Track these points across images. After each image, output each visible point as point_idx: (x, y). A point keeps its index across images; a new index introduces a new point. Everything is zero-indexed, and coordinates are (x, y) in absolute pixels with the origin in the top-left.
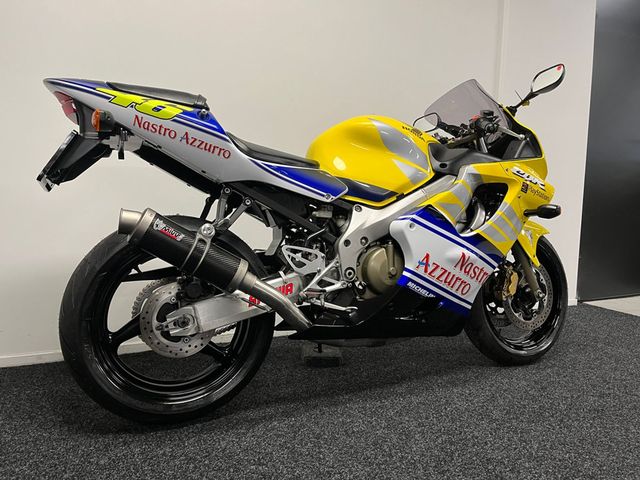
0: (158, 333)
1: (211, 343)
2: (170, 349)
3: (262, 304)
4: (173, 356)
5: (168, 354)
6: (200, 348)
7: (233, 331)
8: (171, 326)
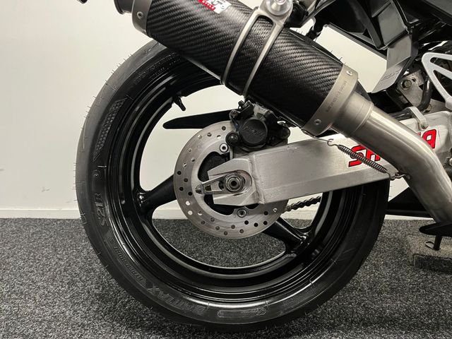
0: (199, 198)
1: (280, 220)
2: (216, 224)
3: (383, 162)
4: (222, 234)
5: (213, 231)
6: (263, 228)
7: (315, 208)
8: (215, 188)
